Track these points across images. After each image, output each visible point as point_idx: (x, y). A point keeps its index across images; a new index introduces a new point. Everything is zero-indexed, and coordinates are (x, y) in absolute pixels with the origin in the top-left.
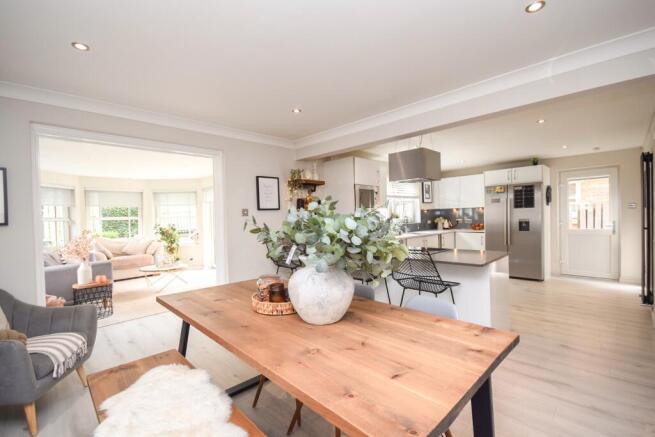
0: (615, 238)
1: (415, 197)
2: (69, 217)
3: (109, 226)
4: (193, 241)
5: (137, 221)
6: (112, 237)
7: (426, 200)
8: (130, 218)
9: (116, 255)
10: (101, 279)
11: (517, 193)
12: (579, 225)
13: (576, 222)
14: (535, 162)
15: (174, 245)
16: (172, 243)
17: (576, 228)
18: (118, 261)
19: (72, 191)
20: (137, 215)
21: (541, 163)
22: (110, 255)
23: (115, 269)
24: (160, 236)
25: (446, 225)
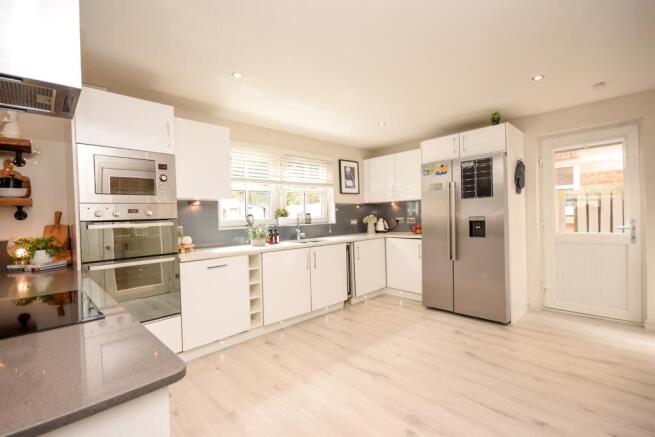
0: (634, 249)
1: (327, 185)
7: (344, 190)
11: (467, 174)
12: (575, 225)
13: (571, 220)
14: (495, 120)
17: (571, 231)
21: (505, 121)
25: (381, 226)
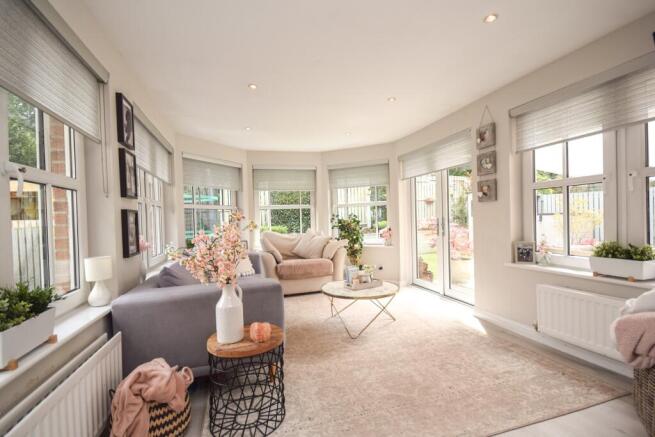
2: (237, 205)
3: (279, 217)
4: (382, 241)
5: (309, 210)
6: (282, 232)
8: (301, 207)
9: (287, 257)
10: (259, 331)
15: (357, 246)
16: (355, 241)
18: (290, 267)
19: (240, 170)
20: (309, 203)
22: (280, 257)
23: (286, 296)
24: (337, 232)
